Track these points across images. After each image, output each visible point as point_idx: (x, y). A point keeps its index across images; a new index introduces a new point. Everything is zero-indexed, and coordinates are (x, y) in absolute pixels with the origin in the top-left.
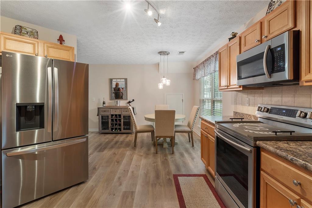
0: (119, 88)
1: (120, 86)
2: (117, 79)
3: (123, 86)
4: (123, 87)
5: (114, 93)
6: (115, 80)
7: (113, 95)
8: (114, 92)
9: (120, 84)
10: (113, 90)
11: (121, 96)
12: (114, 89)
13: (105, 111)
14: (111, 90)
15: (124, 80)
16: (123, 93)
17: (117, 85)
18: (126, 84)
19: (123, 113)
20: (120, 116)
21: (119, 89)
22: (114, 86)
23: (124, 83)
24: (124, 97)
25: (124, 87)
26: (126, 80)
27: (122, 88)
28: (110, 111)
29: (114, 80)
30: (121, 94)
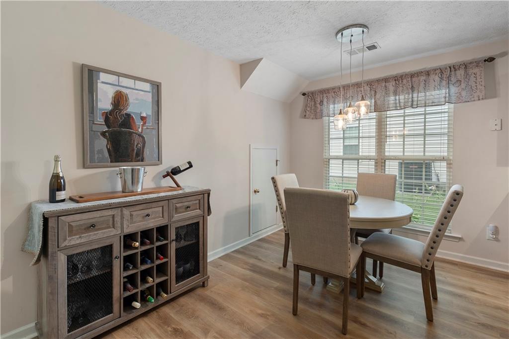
0: (128, 116)
1: (130, 109)
2: (119, 75)
3: (147, 111)
4: (144, 115)
5: (103, 134)
6: (112, 79)
7: (102, 144)
8: (105, 129)
9: (131, 100)
10: (100, 120)
11: (139, 150)
12: (108, 117)
13: (93, 226)
14: (92, 122)
15: (147, 87)
16: (143, 138)
17: (119, 100)
18: (157, 102)
19: (177, 217)
20: (162, 231)
21: (128, 121)
22: (105, 103)
23: (150, 100)
24: (147, 152)
25: (150, 113)
26: (157, 88)
27: (143, 118)
28: (118, 219)
29: (103, 77)
30: (136, 140)
